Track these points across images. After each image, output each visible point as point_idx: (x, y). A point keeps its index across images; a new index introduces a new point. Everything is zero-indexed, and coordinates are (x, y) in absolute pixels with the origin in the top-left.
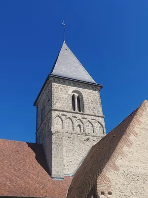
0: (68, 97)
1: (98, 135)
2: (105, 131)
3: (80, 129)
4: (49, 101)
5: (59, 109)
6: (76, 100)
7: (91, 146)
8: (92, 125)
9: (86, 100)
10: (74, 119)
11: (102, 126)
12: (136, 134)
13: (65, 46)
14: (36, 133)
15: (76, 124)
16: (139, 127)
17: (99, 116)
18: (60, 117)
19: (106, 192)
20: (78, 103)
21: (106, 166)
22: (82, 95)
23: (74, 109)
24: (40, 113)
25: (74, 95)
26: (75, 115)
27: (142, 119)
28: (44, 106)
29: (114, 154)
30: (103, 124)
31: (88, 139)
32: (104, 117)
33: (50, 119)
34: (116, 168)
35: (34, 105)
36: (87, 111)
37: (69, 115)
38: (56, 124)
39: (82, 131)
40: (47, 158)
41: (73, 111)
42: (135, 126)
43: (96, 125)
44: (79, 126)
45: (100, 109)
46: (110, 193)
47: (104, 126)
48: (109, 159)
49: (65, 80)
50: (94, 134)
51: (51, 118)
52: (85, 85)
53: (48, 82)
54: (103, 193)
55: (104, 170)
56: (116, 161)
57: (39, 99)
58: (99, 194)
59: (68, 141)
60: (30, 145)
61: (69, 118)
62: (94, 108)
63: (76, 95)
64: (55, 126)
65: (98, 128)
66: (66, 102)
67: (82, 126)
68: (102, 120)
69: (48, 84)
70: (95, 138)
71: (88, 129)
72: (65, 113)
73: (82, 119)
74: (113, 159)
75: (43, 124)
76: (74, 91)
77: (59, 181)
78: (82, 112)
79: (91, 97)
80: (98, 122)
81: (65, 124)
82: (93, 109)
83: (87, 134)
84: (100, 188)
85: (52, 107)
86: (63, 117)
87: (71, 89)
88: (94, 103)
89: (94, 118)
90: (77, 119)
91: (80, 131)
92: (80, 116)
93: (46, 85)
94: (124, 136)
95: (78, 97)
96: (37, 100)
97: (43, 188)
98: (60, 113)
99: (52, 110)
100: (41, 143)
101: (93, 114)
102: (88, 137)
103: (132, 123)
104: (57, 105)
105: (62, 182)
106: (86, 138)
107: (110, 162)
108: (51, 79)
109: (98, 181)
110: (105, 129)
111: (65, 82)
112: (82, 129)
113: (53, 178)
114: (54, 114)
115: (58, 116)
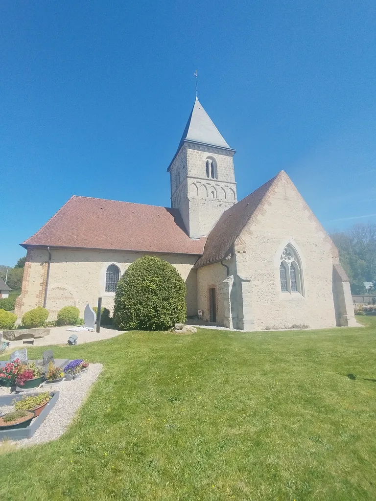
0: (202, 163)
1: (230, 201)
2: (236, 197)
3: (214, 196)
4: (184, 168)
5: (194, 176)
6: (210, 166)
7: (224, 211)
8: (225, 191)
9: (220, 167)
10: (208, 186)
11: (234, 192)
12: (270, 204)
13: (197, 104)
14: (171, 198)
15: (210, 191)
16: (274, 196)
17: (231, 183)
18: (195, 184)
19: (242, 251)
20: (212, 169)
21: (243, 231)
22: (215, 162)
23: (208, 177)
24: (174, 179)
25: (207, 162)
26: (208, 182)
27: (276, 190)
28: (179, 173)
29: (250, 221)
30: (235, 190)
31: (220, 205)
32: (235, 184)
33: (185, 186)
34: (250, 233)
35: (167, 171)
36: (220, 178)
37: (204, 182)
38: (192, 191)
39: (215, 197)
40: (184, 221)
41: (207, 178)
42: (270, 197)
43: (229, 191)
44: (213, 192)
45: (233, 176)
46: (244, 252)
47: (236, 192)
48: (245, 225)
49: (199, 146)
50: (226, 200)
51: (186, 184)
52: (220, 150)
53: (183, 147)
54: (239, 252)
55: (241, 234)
56: (251, 227)
57: (173, 164)
58: (236, 252)
59: (203, 207)
60: (168, 209)
61: (203, 185)
62: (227, 174)
63: (210, 161)
64: (191, 193)
65: (230, 194)
66: (201, 169)
67: (215, 193)
68: (234, 187)
69: (183, 150)
70: (227, 204)
71: (221, 195)
72: (199, 180)
73: (215, 186)
74: (248, 226)
75: (178, 191)
76: (208, 158)
77: (196, 241)
78: (215, 179)
79: (225, 163)
80: (230, 188)
81: (199, 191)
82: (226, 176)
83: (220, 200)
84: (236, 248)
85: (187, 174)
86: (198, 184)
87: (205, 155)
88: (227, 169)
89: (227, 184)
90: (211, 186)
91: (214, 197)
92: (213, 183)
93: (180, 151)
94: (260, 206)
95: (212, 164)
96: (170, 165)
97: (183, 246)
98: (195, 180)
99: (187, 177)
100: (177, 207)
101: (225, 181)
102: (220, 203)
103: (267, 194)
104: (192, 172)
105: (198, 241)
106: (219, 203)
107: (246, 228)
108: (185, 144)
109: (236, 243)
110: (236, 195)
111: (204, 148)
112: (215, 195)
113: (191, 238)
114: (190, 181)
115: (194, 183)
